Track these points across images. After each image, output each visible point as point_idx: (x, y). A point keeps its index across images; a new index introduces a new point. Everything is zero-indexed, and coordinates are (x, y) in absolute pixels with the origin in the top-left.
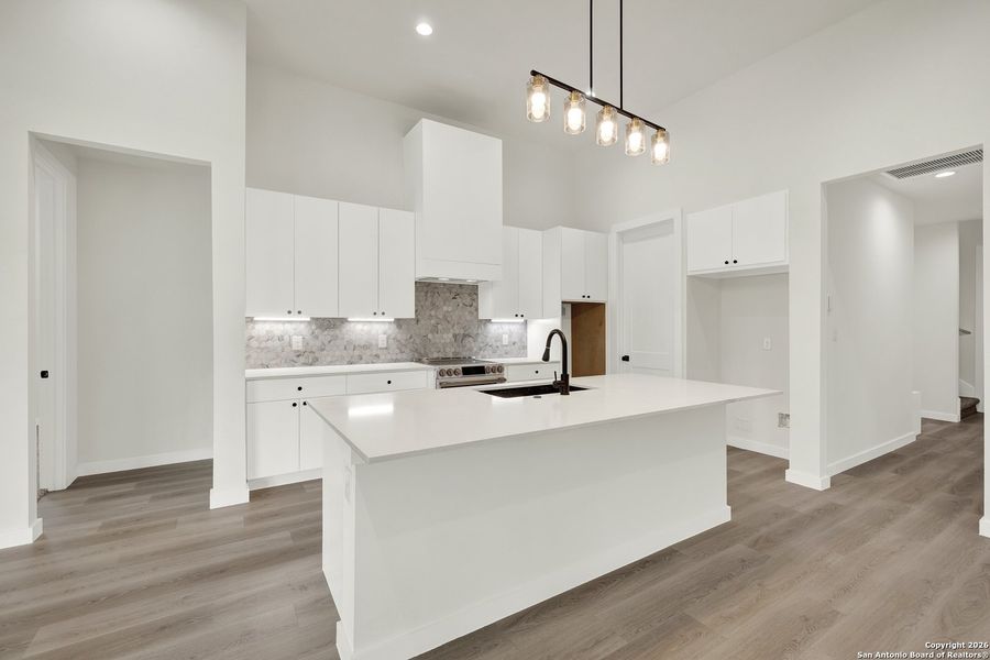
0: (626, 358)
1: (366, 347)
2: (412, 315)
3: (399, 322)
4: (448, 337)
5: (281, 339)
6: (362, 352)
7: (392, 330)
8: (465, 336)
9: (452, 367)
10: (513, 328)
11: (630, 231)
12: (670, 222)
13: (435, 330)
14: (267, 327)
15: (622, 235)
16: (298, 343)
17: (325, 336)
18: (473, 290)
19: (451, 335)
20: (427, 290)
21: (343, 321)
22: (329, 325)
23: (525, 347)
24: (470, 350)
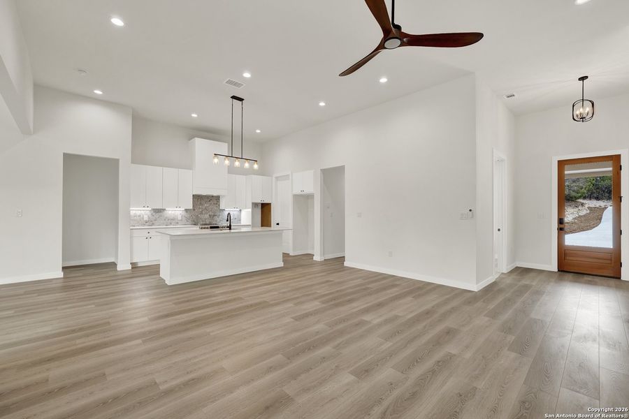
0: (278, 224)
1: (173, 219)
2: (191, 208)
3: (186, 210)
4: (207, 216)
5: (139, 216)
6: (172, 221)
7: (184, 213)
8: (214, 215)
9: (206, 226)
10: (235, 212)
11: (280, 177)
12: (288, 175)
13: (201, 213)
14: (134, 212)
15: (277, 178)
16: (146, 218)
17: (157, 215)
18: (218, 198)
19: (208, 215)
20: (198, 198)
21: (165, 210)
22: (158, 211)
23: (240, 220)
24: (216, 221)
